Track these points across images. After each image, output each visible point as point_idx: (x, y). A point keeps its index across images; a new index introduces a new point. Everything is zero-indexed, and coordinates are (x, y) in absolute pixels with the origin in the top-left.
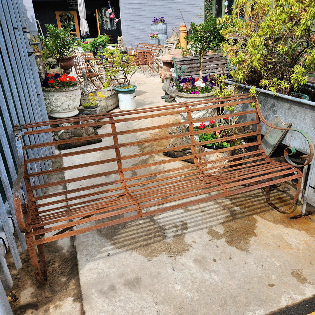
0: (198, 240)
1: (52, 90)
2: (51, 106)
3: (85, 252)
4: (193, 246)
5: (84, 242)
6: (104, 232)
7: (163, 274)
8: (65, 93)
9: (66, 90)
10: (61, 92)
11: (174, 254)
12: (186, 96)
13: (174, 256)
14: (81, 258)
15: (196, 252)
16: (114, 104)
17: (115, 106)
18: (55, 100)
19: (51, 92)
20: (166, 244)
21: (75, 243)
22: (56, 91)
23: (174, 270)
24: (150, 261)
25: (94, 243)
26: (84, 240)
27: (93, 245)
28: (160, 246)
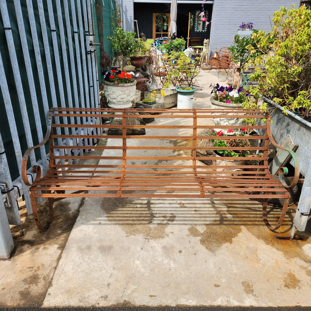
0: (177, 232)
1: (111, 84)
2: (109, 98)
3: (84, 217)
4: (169, 235)
5: (87, 209)
6: (106, 206)
7: (132, 249)
8: (121, 87)
9: (122, 85)
10: (117, 86)
11: (150, 237)
12: (217, 104)
13: (149, 239)
14: (79, 220)
15: (169, 241)
16: (172, 103)
17: (173, 105)
18: (112, 93)
19: (110, 85)
20: (148, 229)
21: (81, 209)
22: (114, 85)
23: (142, 249)
24: (128, 237)
25: (94, 212)
26: (88, 208)
27: (93, 213)
28: (142, 228)
